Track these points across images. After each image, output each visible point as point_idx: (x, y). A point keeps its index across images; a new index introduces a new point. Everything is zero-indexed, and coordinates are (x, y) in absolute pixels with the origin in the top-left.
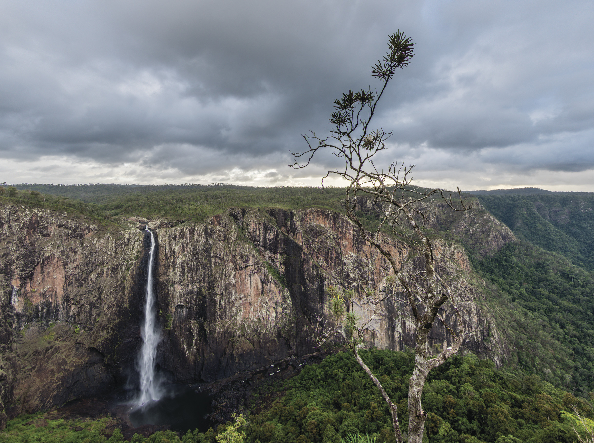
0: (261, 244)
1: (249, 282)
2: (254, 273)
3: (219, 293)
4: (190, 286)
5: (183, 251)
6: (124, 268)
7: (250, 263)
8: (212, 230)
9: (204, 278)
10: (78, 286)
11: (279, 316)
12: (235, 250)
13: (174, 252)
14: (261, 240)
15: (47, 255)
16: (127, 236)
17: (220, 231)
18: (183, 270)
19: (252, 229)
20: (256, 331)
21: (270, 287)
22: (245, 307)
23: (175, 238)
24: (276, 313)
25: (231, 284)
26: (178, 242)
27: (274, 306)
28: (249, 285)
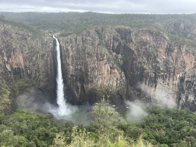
0: (111, 48)
1: (104, 67)
2: (107, 63)
3: (90, 71)
4: (76, 67)
5: (72, 49)
6: (46, 55)
7: (105, 58)
8: (86, 39)
9: (83, 63)
10: (29, 62)
11: (118, 85)
12: (98, 51)
13: (68, 50)
14: (111, 46)
15: (14, 47)
16: (45, 40)
17: (90, 40)
18: (73, 59)
19: (107, 40)
20: (107, 90)
21: (114, 71)
22: (102, 79)
23: (68, 42)
24: (117, 83)
25: (95, 67)
26: (69, 45)
27: (116, 80)
28: (104, 69)
